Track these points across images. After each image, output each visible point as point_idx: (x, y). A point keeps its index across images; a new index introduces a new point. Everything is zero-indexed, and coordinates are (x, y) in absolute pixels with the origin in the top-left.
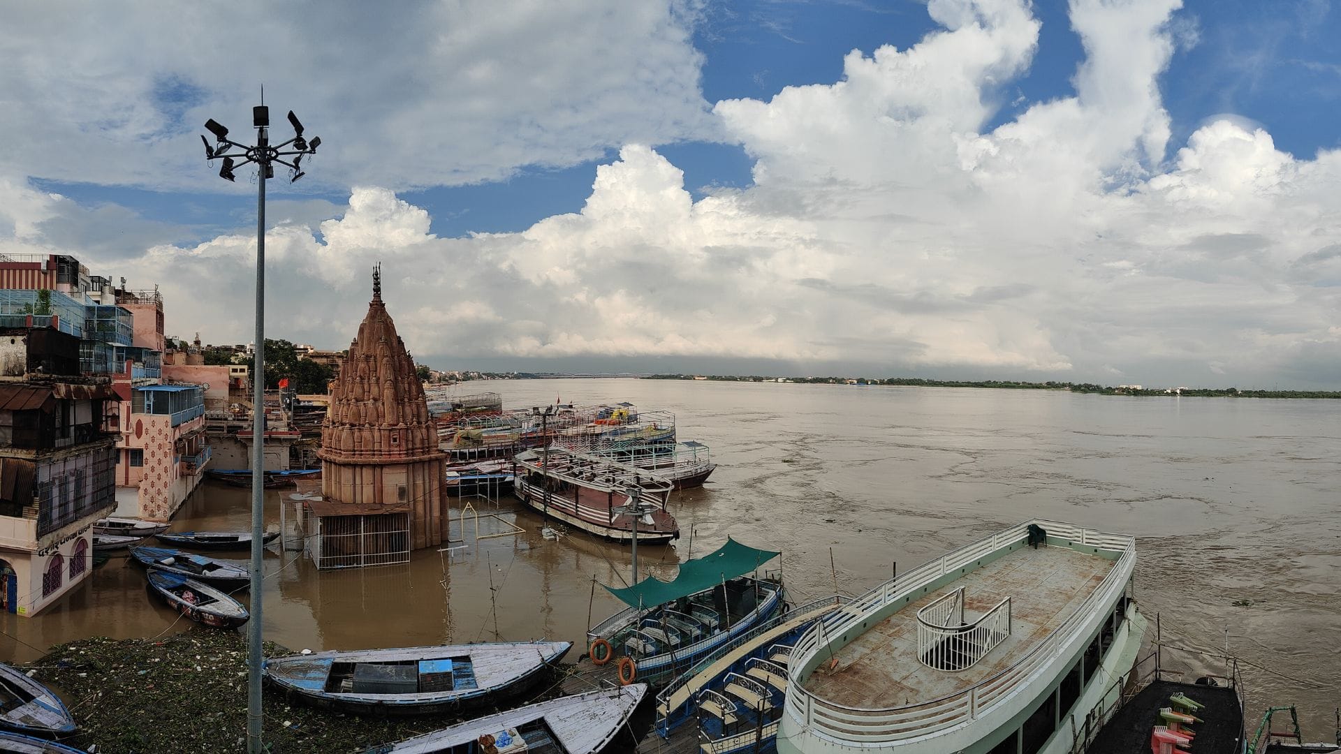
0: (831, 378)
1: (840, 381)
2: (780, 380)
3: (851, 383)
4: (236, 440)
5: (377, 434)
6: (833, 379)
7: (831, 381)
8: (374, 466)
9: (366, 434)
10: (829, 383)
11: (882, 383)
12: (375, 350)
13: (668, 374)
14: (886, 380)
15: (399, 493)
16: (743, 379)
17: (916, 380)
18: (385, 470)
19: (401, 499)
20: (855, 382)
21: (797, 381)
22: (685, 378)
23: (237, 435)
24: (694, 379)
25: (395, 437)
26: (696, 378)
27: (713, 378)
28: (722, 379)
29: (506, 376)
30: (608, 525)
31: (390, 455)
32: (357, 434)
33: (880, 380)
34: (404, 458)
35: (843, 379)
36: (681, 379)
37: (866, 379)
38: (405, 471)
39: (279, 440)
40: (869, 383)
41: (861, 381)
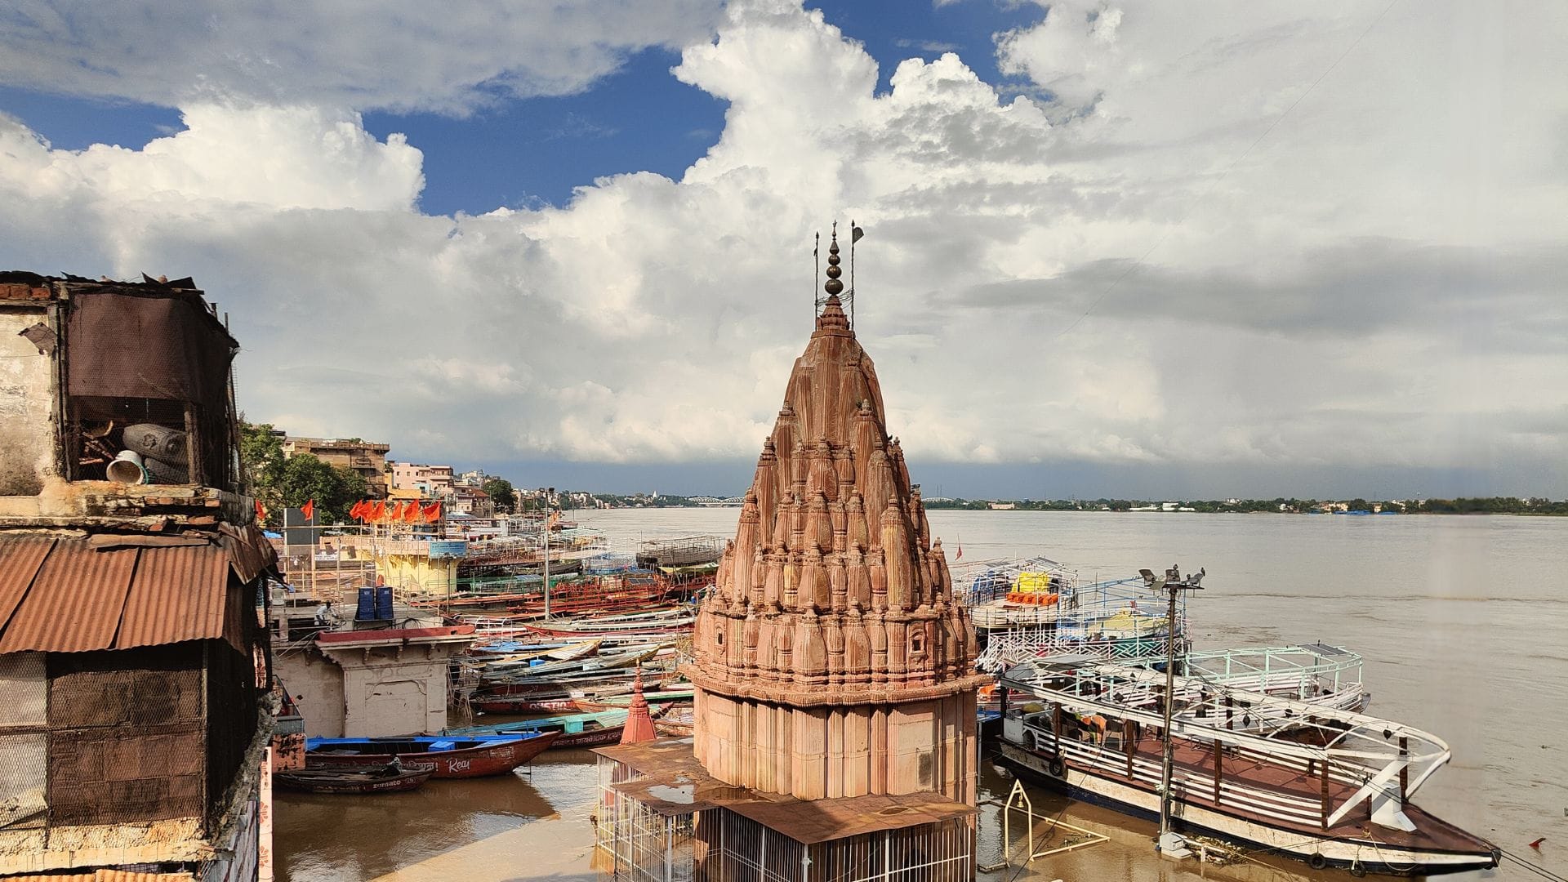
0: (1281, 501)
1: (1307, 507)
2: (1166, 507)
3: (1335, 511)
4: (314, 655)
5: (875, 630)
6: (1288, 503)
7: (1282, 507)
8: (867, 709)
9: (852, 631)
10: (1279, 511)
11: (1412, 508)
12: (846, 434)
13: (937, 500)
14: (1422, 502)
15: (921, 767)
16: (1086, 506)
17: (1501, 501)
18: (895, 715)
19: (924, 781)
20: (1345, 507)
21: (1200, 507)
22: (971, 507)
23: (319, 644)
24: (990, 508)
25: (917, 638)
26: (994, 506)
27: (1027, 505)
28: (1046, 508)
29: (637, 502)
30: (1318, 831)
31: (905, 680)
32: (832, 631)
33: (1407, 503)
34: (931, 688)
35: (1314, 502)
36: (964, 508)
37: (1368, 501)
38: (930, 716)
39: (425, 649)
40: (1377, 509)
41: (1359, 507)
